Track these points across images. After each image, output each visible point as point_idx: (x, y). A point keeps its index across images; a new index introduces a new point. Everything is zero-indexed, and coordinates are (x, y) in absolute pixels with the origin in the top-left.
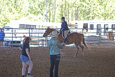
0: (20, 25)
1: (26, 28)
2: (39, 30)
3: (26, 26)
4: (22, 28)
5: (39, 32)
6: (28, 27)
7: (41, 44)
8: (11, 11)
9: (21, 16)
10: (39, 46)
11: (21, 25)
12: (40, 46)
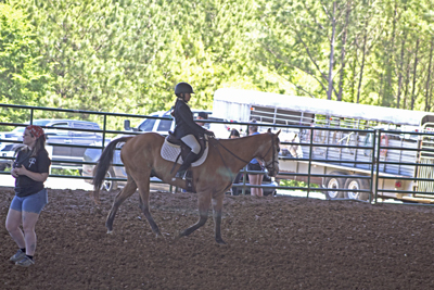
0: (254, 110)
1: (277, 122)
2: (332, 133)
3: (278, 117)
4: (264, 120)
5: (331, 143)
6: (287, 121)
7: (334, 190)
8: (189, 51)
9: (227, 72)
10: (327, 196)
11: (257, 108)
12: (333, 195)
